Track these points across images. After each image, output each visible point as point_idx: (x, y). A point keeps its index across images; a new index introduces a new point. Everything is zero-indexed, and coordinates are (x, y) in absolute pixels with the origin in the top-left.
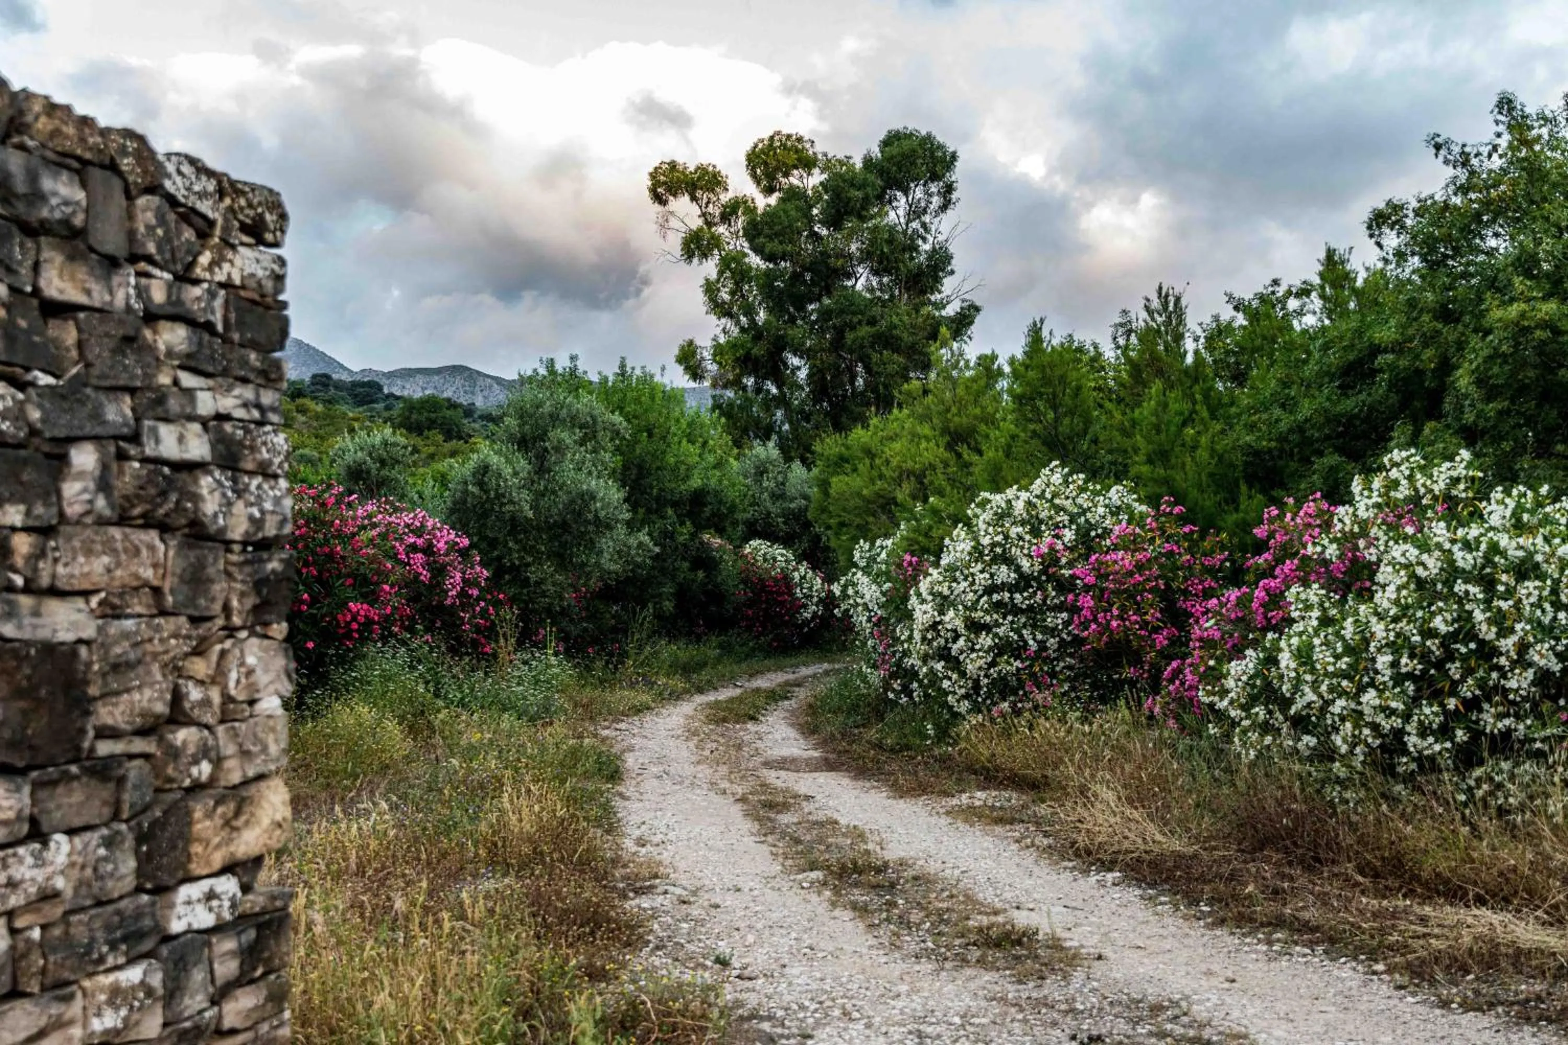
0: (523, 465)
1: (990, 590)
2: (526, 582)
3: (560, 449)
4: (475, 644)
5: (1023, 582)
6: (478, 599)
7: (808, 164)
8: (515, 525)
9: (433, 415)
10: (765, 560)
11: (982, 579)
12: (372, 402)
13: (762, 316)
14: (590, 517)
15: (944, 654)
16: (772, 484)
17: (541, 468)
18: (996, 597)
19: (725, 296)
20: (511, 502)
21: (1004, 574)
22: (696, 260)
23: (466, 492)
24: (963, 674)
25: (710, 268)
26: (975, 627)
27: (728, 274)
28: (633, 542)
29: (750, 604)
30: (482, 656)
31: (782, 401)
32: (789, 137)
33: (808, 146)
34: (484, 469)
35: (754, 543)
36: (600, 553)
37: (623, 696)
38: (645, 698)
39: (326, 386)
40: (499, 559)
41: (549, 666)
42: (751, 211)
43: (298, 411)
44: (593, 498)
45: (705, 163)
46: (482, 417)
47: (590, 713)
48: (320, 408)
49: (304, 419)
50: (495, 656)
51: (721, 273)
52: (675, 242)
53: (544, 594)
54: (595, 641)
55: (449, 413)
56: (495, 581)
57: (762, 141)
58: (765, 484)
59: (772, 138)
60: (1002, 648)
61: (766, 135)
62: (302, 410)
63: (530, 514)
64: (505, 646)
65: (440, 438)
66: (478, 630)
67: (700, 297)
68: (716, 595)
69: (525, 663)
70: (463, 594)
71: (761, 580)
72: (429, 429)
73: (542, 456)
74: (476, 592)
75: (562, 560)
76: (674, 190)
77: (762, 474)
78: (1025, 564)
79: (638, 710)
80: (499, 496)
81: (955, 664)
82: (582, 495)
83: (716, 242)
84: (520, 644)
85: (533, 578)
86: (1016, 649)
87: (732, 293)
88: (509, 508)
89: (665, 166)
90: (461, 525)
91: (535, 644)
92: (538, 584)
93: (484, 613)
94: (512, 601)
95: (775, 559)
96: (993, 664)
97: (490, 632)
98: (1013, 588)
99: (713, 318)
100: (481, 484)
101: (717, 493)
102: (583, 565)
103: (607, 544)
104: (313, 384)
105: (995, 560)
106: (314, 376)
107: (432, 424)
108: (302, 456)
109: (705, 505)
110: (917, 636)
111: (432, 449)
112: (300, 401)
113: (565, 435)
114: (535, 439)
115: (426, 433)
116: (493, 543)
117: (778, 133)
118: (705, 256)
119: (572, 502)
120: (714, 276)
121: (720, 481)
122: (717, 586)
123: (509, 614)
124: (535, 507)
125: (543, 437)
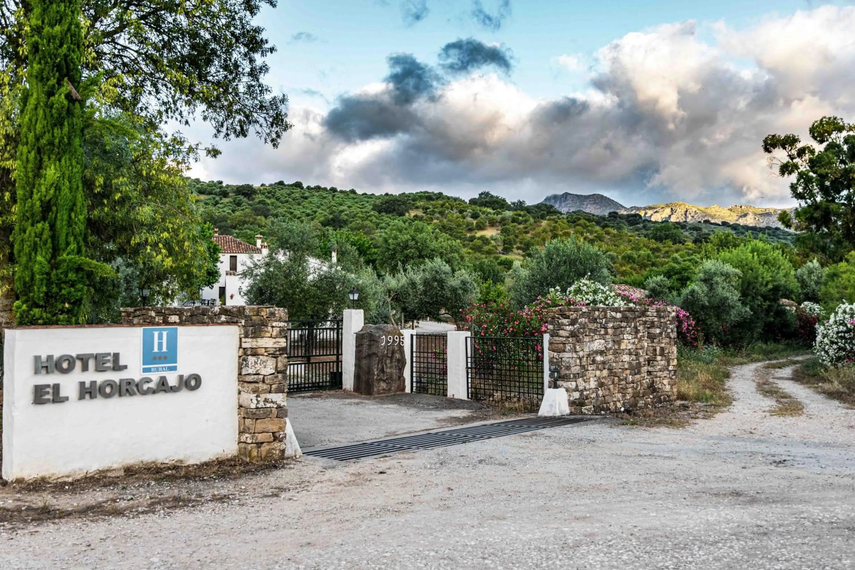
0: (705, 289)
1: (838, 333)
2: (707, 324)
3: (717, 283)
4: (691, 342)
5: (849, 331)
6: (692, 330)
7: (840, 129)
8: (703, 307)
9: (667, 233)
10: (810, 310)
11: (835, 329)
12: (637, 224)
13: (819, 199)
14: (727, 305)
15: (824, 349)
16: (816, 278)
17: (711, 288)
18: (840, 335)
19: (800, 190)
20: (701, 301)
21: (841, 328)
22: (786, 175)
23: (687, 297)
24: (829, 355)
25: (793, 178)
26: (832, 343)
27: (802, 180)
28: (743, 311)
29: (801, 327)
30: (693, 346)
31: (830, 234)
32: (830, 118)
33: (839, 121)
34: (693, 291)
35: (806, 303)
36: (730, 316)
37: (739, 359)
38: (745, 360)
39: (615, 217)
40: (698, 317)
41: (714, 350)
42: (812, 152)
43: (606, 234)
44: (728, 299)
45: (789, 134)
46: (690, 229)
47: (725, 363)
48: (615, 232)
49: (609, 237)
50: (697, 346)
51: (798, 180)
52: (777, 170)
53: (712, 328)
54: (732, 342)
55: (675, 231)
56: (697, 325)
57: (816, 122)
58: (813, 278)
59: (821, 121)
60: (840, 349)
61: (819, 119)
62: (608, 233)
63: (707, 304)
64: (700, 344)
65: (671, 243)
66: (692, 338)
67: (789, 191)
68: (786, 325)
69: (707, 348)
70: (688, 329)
71: (807, 318)
72: (665, 239)
73: (711, 285)
74: (691, 328)
75: (718, 318)
76: (774, 146)
77: (811, 273)
78: (849, 326)
79: (742, 364)
80: (698, 299)
81: (827, 352)
82: (724, 298)
83: (796, 167)
84: (705, 343)
85: (709, 323)
86: (844, 349)
87: (804, 189)
88: (701, 303)
89: (770, 137)
90: (687, 310)
91: (710, 343)
92: (710, 325)
93: (694, 334)
94: (703, 330)
95: (814, 310)
96: (837, 353)
97: (696, 339)
98: (845, 332)
99: (795, 199)
100: (692, 296)
101: (785, 286)
102: (725, 319)
103: (733, 312)
104: (610, 217)
105: (841, 324)
106: (610, 213)
107: (667, 237)
108: (610, 255)
109: (779, 291)
110: (817, 344)
111: (667, 249)
112: (606, 229)
113: (718, 279)
114: (709, 279)
115: (664, 241)
116: (696, 313)
117: (825, 117)
118: (790, 173)
119: (721, 300)
120: (795, 181)
121: (786, 282)
122: (786, 321)
123: (701, 334)
124: (709, 302)
125: (712, 280)
